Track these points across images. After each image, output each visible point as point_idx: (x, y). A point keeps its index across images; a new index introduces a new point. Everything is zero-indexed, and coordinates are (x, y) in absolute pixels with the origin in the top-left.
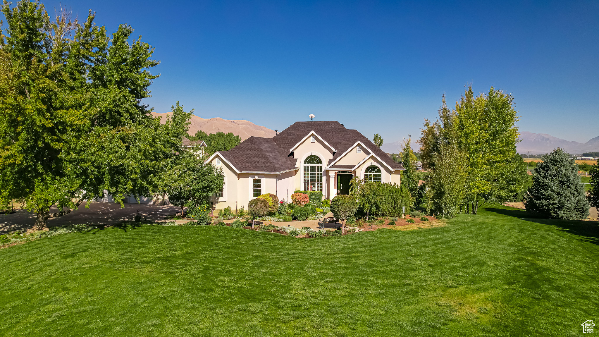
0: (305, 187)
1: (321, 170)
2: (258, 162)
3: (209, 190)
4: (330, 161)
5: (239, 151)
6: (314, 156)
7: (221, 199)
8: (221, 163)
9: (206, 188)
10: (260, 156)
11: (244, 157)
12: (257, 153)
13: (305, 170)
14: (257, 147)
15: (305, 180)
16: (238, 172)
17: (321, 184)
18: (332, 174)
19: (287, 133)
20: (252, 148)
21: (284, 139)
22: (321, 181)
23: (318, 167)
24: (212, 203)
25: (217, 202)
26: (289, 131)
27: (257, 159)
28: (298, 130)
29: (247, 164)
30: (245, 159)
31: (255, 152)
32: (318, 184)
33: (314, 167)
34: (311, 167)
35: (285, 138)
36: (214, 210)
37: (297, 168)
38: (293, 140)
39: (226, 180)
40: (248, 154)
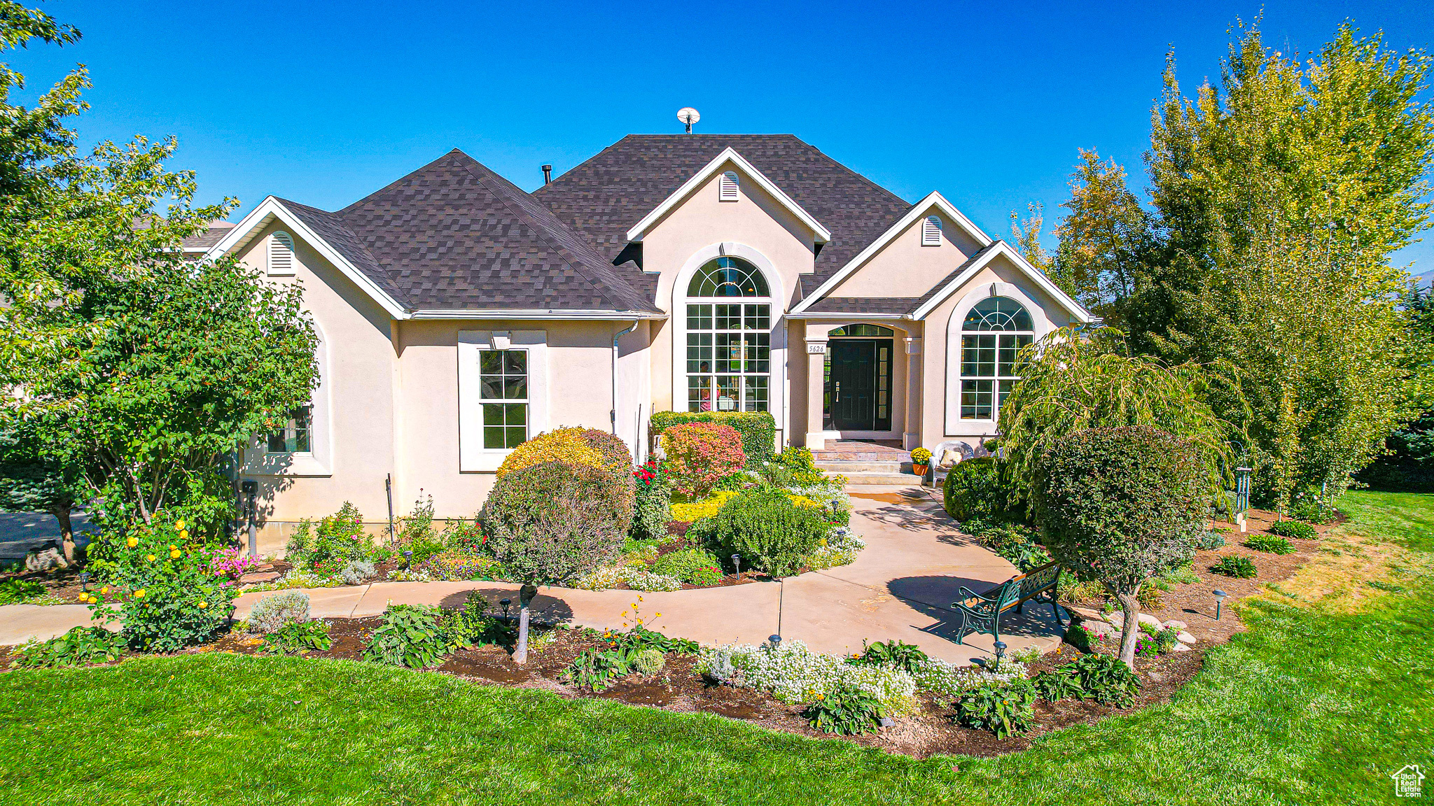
0: (693, 396)
1: (765, 323)
2: (506, 263)
3: (221, 414)
4: (806, 284)
5: (395, 211)
6: (737, 262)
7: (300, 462)
8: (296, 266)
9: (197, 399)
10: (514, 232)
11: (426, 239)
12: (492, 221)
13: (691, 324)
14: (489, 197)
15: (691, 367)
16: (398, 312)
17: (763, 382)
18: (817, 334)
19: (597, 173)
20: (462, 197)
21: (585, 198)
22: (765, 367)
23: (750, 309)
24: (251, 488)
25: (278, 481)
26: (602, 169)
27: (499, 247)
28: (641, 163)
29: (446, 272)
30: (430, 250)
31: (482, 215)
32: (750, 381)
33: (735, 309)
34: (721, 309)
35: (591, 195)
36: (260, 524)
37: (660, 311)
38: (624, 201)
39: (325, 357)
40: (448, 227)
